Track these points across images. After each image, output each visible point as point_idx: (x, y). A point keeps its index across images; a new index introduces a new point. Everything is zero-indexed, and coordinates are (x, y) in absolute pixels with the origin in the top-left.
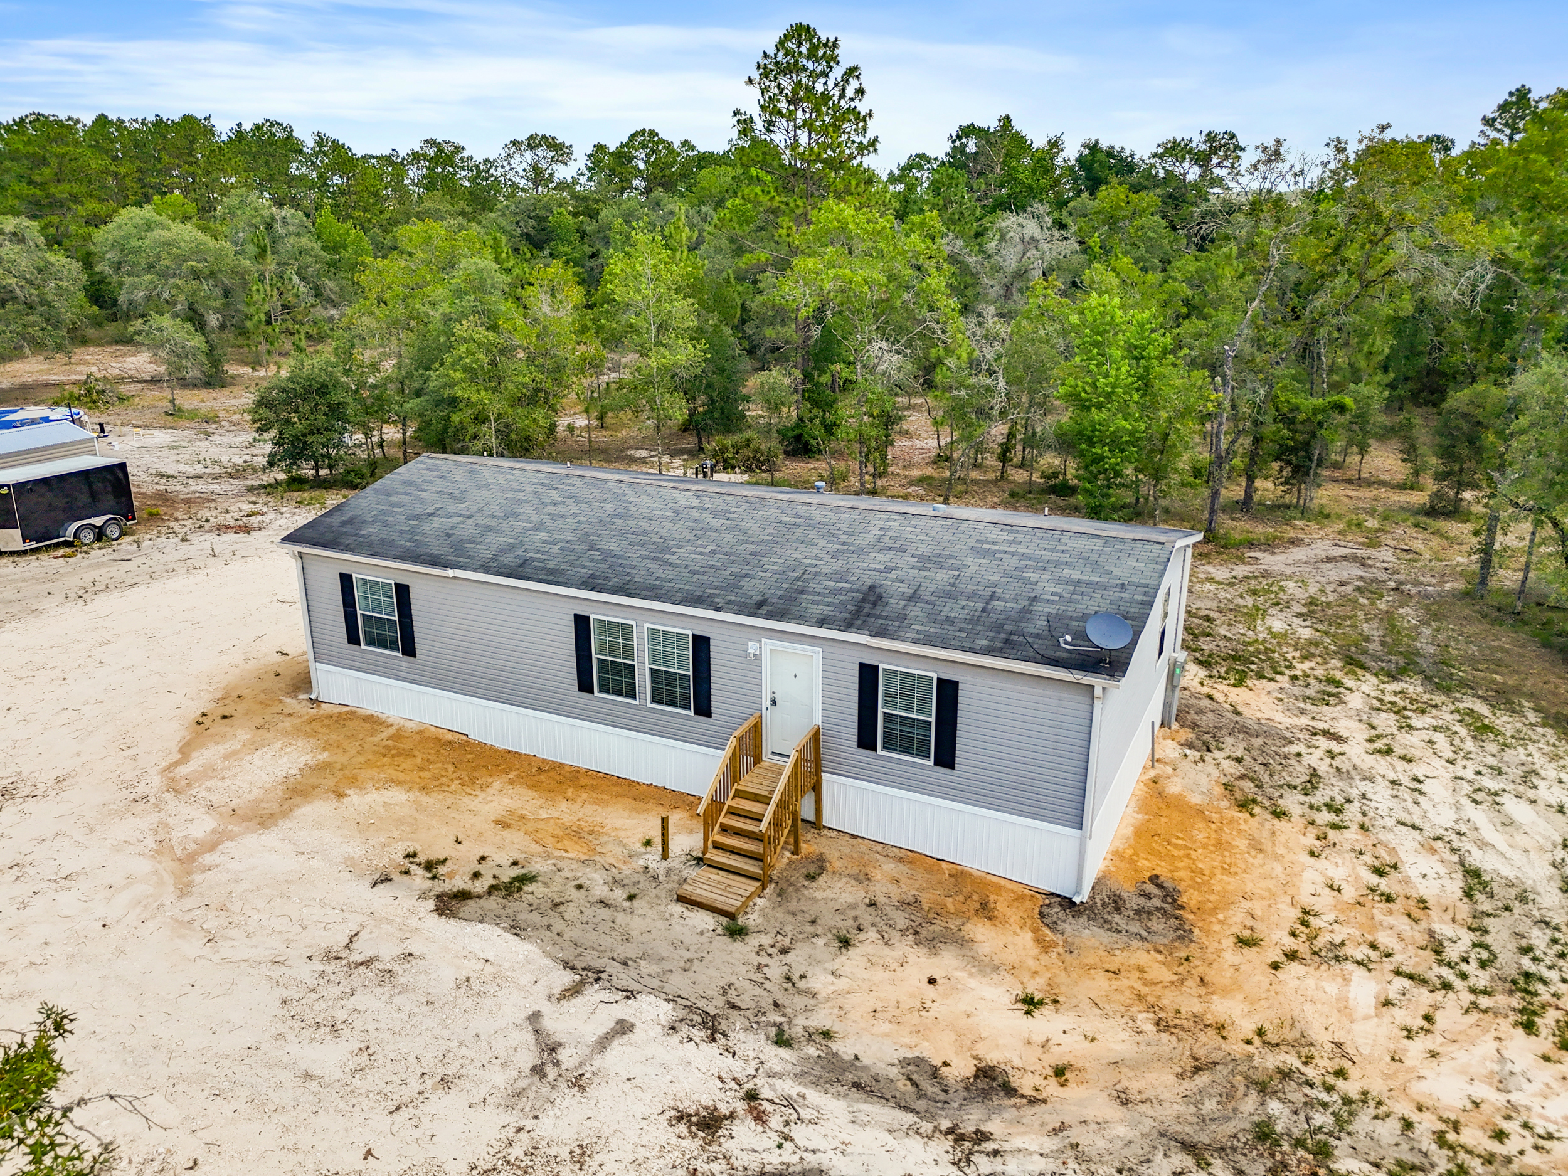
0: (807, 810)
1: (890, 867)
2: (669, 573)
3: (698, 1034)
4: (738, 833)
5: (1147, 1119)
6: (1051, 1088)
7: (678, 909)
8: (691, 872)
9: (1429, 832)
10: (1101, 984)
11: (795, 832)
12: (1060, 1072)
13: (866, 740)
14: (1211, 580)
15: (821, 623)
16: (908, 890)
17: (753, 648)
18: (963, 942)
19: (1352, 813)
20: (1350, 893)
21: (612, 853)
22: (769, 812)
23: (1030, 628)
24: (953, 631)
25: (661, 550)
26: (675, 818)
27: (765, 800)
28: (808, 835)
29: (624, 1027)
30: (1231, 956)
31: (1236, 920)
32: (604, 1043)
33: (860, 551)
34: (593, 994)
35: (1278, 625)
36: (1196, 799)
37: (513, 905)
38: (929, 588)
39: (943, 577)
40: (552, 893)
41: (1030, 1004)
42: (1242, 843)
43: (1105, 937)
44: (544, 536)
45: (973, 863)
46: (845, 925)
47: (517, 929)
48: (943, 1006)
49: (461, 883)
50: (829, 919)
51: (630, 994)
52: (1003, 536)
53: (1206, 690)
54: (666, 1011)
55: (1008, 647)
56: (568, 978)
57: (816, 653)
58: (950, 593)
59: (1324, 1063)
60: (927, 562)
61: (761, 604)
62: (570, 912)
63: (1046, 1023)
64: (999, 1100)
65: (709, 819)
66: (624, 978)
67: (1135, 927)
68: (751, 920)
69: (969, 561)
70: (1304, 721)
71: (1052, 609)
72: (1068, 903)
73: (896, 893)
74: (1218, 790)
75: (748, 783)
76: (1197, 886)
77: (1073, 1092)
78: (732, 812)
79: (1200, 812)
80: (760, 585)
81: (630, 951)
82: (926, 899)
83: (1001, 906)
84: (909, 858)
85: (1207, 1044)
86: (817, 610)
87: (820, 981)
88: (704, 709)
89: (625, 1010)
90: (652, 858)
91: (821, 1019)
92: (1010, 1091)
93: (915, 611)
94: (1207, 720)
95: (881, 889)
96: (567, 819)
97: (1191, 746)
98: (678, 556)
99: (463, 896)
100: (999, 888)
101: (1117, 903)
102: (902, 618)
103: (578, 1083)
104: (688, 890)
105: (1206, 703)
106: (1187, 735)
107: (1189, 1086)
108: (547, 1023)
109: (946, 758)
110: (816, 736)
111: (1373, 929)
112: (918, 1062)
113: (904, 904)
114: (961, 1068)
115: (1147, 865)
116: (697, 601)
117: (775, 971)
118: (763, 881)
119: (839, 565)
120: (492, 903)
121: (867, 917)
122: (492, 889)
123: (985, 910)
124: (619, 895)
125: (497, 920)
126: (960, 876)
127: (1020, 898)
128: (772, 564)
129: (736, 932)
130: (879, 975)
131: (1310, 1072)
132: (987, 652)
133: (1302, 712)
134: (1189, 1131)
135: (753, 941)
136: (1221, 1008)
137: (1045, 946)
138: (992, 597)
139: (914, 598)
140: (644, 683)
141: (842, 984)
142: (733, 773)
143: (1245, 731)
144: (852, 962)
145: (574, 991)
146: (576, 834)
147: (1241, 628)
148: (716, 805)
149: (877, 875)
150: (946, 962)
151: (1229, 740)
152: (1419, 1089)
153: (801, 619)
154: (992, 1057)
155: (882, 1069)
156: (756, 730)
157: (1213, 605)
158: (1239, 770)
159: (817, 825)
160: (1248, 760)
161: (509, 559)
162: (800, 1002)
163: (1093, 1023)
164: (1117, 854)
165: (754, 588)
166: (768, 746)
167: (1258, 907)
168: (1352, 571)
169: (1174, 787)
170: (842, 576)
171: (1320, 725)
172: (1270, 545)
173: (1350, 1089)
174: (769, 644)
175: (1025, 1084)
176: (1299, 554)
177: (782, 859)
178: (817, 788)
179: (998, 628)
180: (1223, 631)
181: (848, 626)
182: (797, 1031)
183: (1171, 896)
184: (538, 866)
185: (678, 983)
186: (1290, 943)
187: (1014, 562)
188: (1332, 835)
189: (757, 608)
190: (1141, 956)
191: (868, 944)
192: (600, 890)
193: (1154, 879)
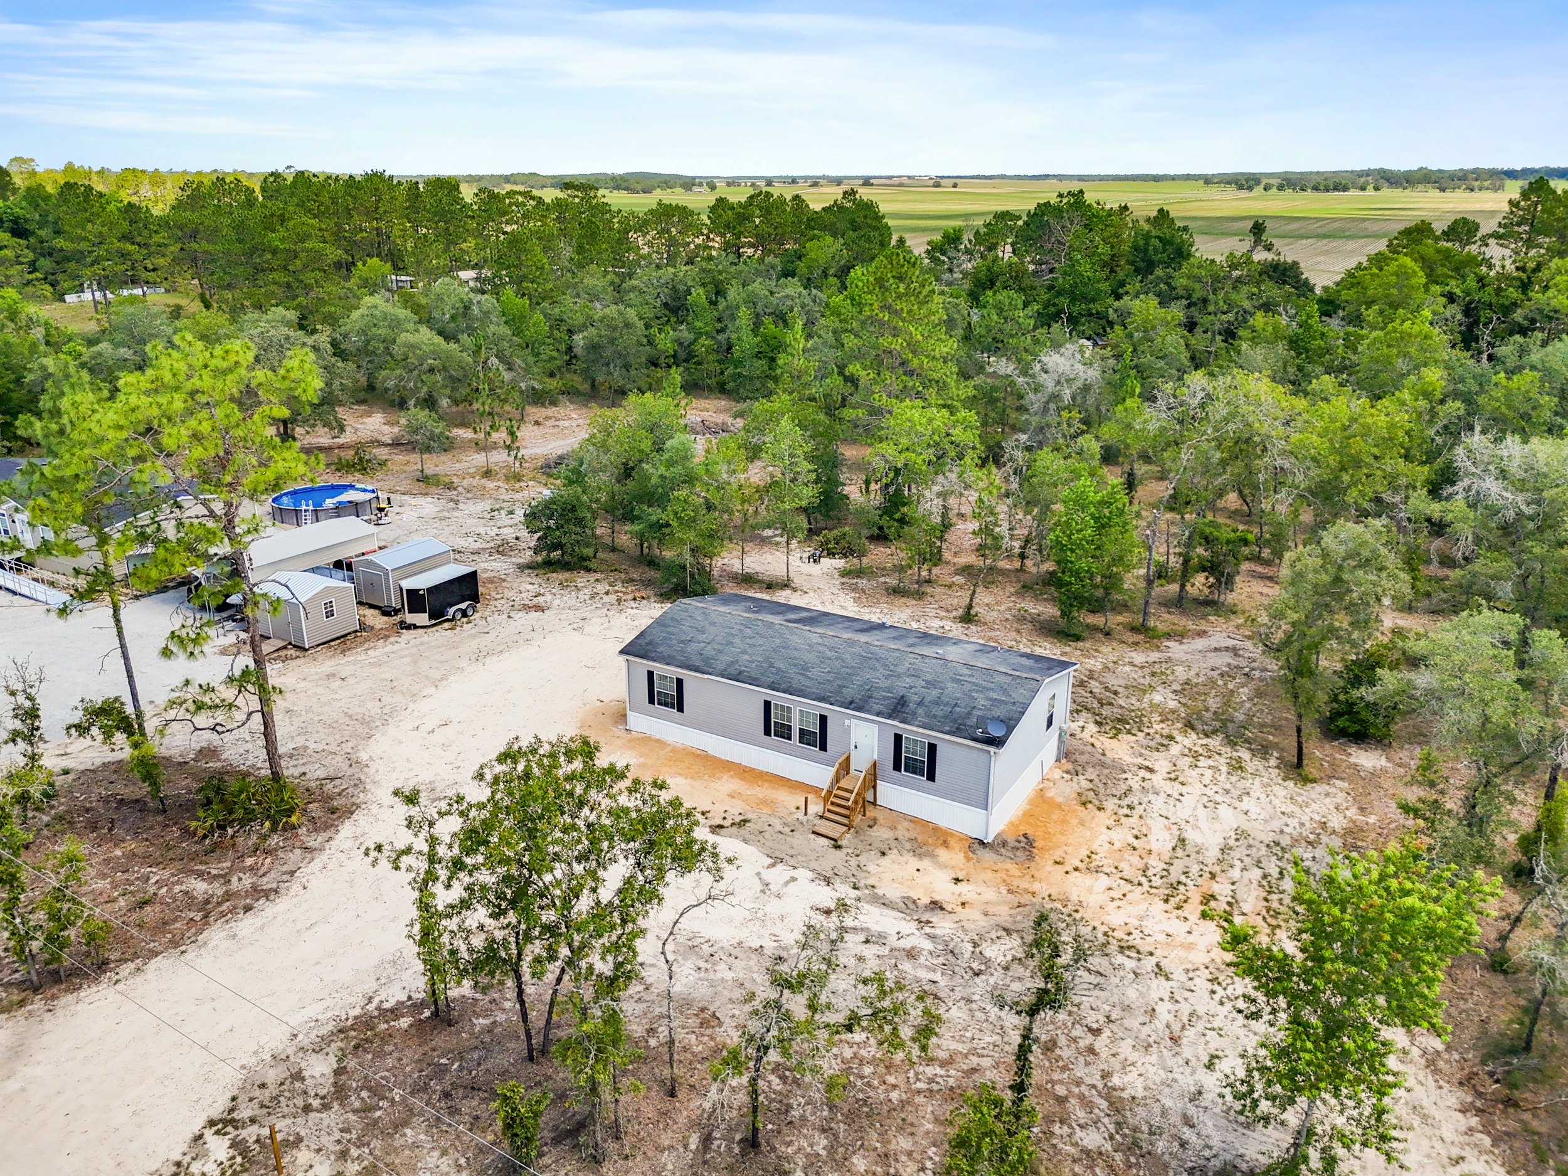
0: (869, 796)
1: (906, 824)
2: (808, 683)
3: (823, 883)
4: (839, 805)
5: (993, 921)
6: (959, 908)
7: (813, 836)
8: (818, 821)
9: (1173, 820)
10: (989, 875)
11: (864, 806)
12: (963, 904)
13: (897, 767)
14: (1132, 664)
15: (877, 715)
16: (913, 835)
17: (847, 722)
18: (932, 856)
19: (1139, 810)
20: (1118, 845)
21: (783, 812)
22: (853, 796)
23: (968, 722)
24: (935, 722)
25: (804, 668)
26: (810, 797)
27: (851, 792)
28: (869, 808)
29: (794, 879)
30: (1049, 866)
31: (1058, 855)
32: (787, 883)
33: (899, 676)
34: (780, 867)
35: (1157, 698)
36: (1059, 800)
37: (742, 831)
38: (928, 699)
39: (935, 693)
40: (759, 827)
41: (957, 880)
42: (1075, 821)
43: (994, 857)
44: (746, 657)
45: (943, 823)
46: (884, 848)
47: (745, 841)
48: (920, 878)
49: (719, 821)
50: (877, 844)
51: (795, 868)
52: (967, 672)
53: (1092, 740)
54: (810, 875)
55: (957, 732)
56: (770, 861)
57: (876, 727)
58: (937, 702)
59: (1070, 907)
60: (930, 684)
61: (851, 702)
62: (767, 835)
63: (962, 887)
64: (938, 911)
65: (826, 799)
66: (792, 862)
67: (1010, 854)
68: (843, 842)
69: (949, 685)
70: (1140, 760)
71: (979, 713)
72: (981, 843)
73: (907, 835)
74: (1075, 795)
75: (843, 783)
76: (1045, 839)
77: (967, 910)
78: (836, 796)
79: (1059, 806)
80: (851, 692)
81: (791, 852)
82: (920, 838)
83: (952, 842)
84: (915, 820)
85: (1026, 899)
86: (877, 707)
87: (871, 868)
88: (823, 748)
89: (794, 873)
90: (800, 815)
91: (870, 882)
92: (942, 909)
93: (920, 711)
94: (1082, 759)
95: (901, 833)
96: (760, 795)
97: (1068, 772)
98: (814, 673)
99: (721, 827)
100: (952, 835)
101: (1004, 844)
102: (914, 713)
103: (778, 896)
104: (817, 829)
105: (1089, 748)
106: (1070, 766)
107: (1013, 912)
108: (763, 876)
109: (931, 777)
110: (875, 764)
111: (1120, 861)
112: (908, 898)
113: (910, 840)
114: (925, 900)
115: (1023, 829)
116: (822, 699)
117: (853, 862)
118: (849, 827)
119: (888, 683)
120: (734, 829)
121: (893, 844)
122: (733, 824)
123: (945, 844)
124: (787, 830)
125: (737, 837)
126: (936, 829)
127: (961, 839)
128: (858, 680)
129: (838, 847)
130: (896, 866)
131: (1064, 910)
132: (948, 733)
133: (1141, 755)
134: (1008, 925)
135: (845, 851)
136: (1036, 887)
137: (968, 859)
138: (956, 705)
139: (920, 704)
140: (796, 734)
141: (881, 869)
142: (837, 779)
143: (1103, 765)
144: (885, 861)
145: (773, 865)
146: (765, 802)
147: (1133, 700)
148: (830, 792)
149: (900, 827)
150: (925, 864)
151: (1091, 770)
152: (1106, 919)
153: (869, 712)
154: (937, 898)
155: (894, 899)
156: (848, 759)
157: (1123, 682)
158: (1091, 786)
159: (874, 804)
160: (1097, 780)
161: (732, 670)
162: (863, 875)
163: (982, 888)
164: (1011, 823)
165: (849, 693)
166: (852, 767)
167: (1070, 849)
168: (1228, 658)
169: (1050, 794)
170: (888, 689)
171: (1147, 763)
172: (1181, 636)
173: (1078, 916)
174: (854, 721)
175: (949, 908)
176: (1200, 643)
177: (858, 819)
178: (874, 787)
179: (955, 721)
180: (1122, 702)
181: (889, 717)
182: (861, 884)
183: (1030, 842)
184: (749, 816)
185: (814, 865)
186: (1079, 864)
187: (968, 687)
188: (1123, 820)
189: (849, 705)
190: (1009, 865)
191: (893, 855)
192: (779, 827)
193: (1025, 836)
